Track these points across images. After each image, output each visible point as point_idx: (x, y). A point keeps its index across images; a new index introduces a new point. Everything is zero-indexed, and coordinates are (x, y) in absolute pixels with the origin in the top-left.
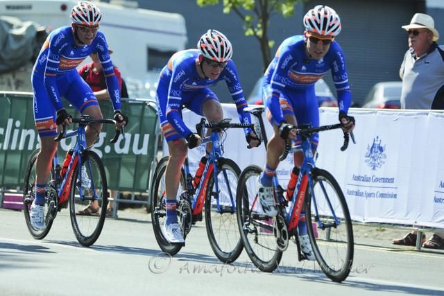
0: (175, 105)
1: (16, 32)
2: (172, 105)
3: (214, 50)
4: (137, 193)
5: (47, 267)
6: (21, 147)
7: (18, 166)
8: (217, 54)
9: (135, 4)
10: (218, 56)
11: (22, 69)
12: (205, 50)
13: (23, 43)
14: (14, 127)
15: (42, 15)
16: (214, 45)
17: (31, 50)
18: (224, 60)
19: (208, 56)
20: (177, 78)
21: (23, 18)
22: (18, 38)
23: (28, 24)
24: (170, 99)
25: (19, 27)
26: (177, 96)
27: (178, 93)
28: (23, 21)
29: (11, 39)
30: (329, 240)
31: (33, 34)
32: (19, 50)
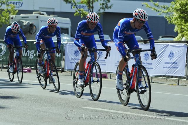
0: (121, 40)
1: (24, 24)
2: (120, 40)
3: (141, 16)
4: (58, 67)
5: (34, 88)
6: (26, 55)
7: (25, 61)
8: (142, 17)
9: (57, 16)
10: (143, 18)
11: (26, 34)
12: (137, 16)
13: (26, 27)
14: (24, 50)
15: (31, 19)
16: (141, 14)
17: (28, 29)
18: (145, 20)
19: (138, 18)
20: (122, 28)
21: (26, 20)
22: (25, 26)
23: (28, 22)
24: (119, 37)
25: (25, 23)
26: (122, 36)
27: (122, 35)
28: (26, 21)
29: (23, 26)
30: (111, 79)
31: (29, 24)
32: (25, 29)
